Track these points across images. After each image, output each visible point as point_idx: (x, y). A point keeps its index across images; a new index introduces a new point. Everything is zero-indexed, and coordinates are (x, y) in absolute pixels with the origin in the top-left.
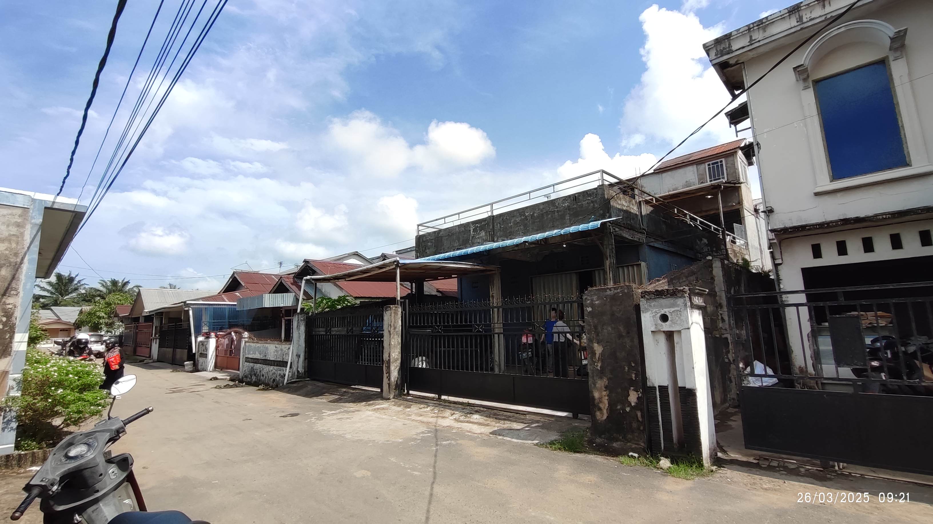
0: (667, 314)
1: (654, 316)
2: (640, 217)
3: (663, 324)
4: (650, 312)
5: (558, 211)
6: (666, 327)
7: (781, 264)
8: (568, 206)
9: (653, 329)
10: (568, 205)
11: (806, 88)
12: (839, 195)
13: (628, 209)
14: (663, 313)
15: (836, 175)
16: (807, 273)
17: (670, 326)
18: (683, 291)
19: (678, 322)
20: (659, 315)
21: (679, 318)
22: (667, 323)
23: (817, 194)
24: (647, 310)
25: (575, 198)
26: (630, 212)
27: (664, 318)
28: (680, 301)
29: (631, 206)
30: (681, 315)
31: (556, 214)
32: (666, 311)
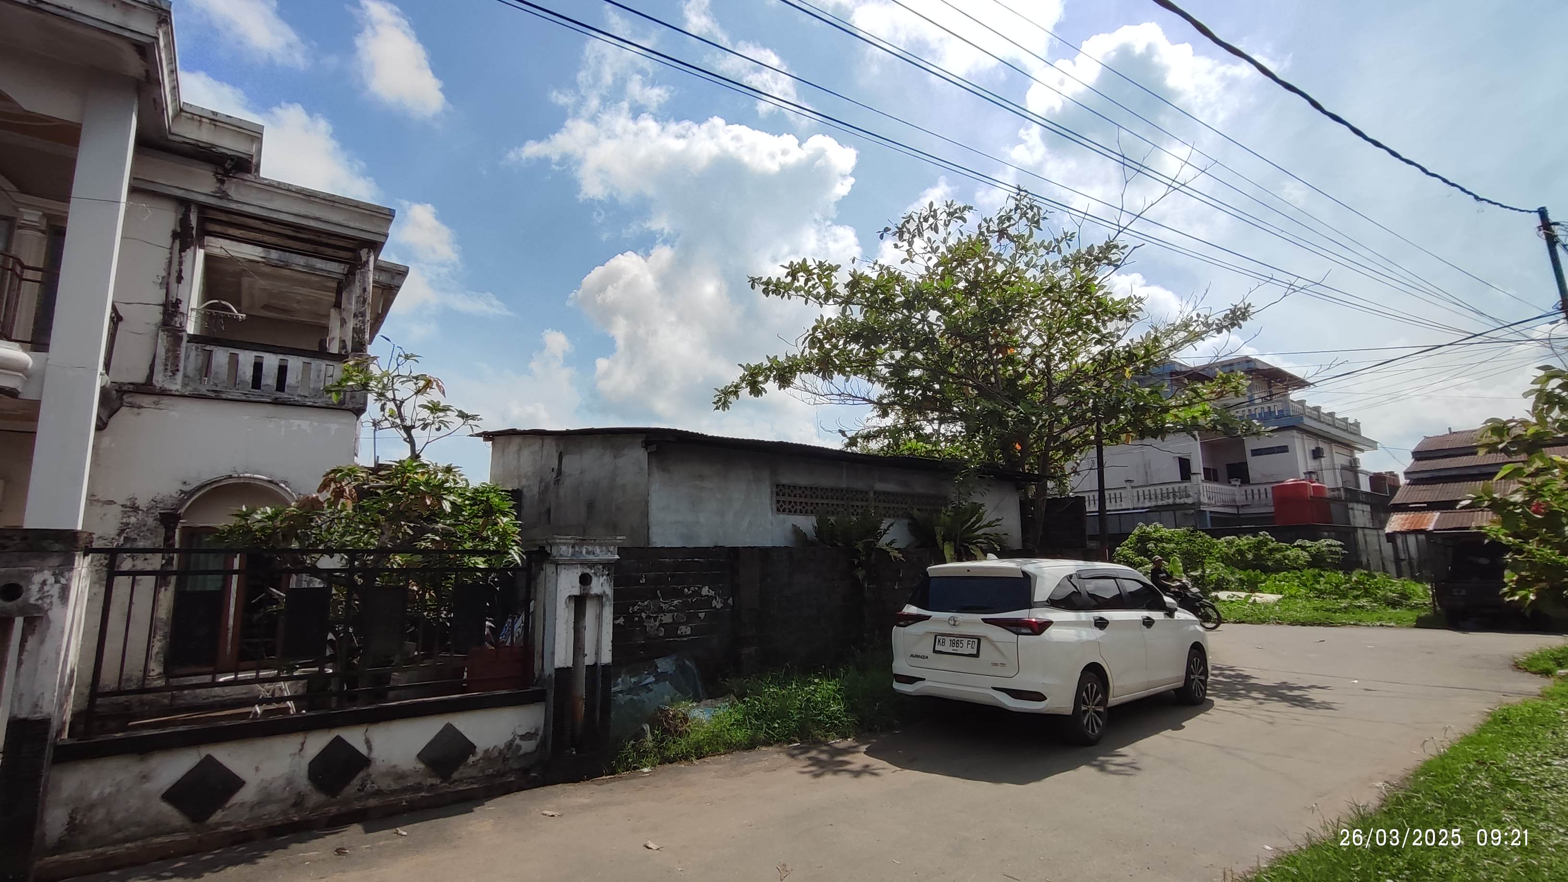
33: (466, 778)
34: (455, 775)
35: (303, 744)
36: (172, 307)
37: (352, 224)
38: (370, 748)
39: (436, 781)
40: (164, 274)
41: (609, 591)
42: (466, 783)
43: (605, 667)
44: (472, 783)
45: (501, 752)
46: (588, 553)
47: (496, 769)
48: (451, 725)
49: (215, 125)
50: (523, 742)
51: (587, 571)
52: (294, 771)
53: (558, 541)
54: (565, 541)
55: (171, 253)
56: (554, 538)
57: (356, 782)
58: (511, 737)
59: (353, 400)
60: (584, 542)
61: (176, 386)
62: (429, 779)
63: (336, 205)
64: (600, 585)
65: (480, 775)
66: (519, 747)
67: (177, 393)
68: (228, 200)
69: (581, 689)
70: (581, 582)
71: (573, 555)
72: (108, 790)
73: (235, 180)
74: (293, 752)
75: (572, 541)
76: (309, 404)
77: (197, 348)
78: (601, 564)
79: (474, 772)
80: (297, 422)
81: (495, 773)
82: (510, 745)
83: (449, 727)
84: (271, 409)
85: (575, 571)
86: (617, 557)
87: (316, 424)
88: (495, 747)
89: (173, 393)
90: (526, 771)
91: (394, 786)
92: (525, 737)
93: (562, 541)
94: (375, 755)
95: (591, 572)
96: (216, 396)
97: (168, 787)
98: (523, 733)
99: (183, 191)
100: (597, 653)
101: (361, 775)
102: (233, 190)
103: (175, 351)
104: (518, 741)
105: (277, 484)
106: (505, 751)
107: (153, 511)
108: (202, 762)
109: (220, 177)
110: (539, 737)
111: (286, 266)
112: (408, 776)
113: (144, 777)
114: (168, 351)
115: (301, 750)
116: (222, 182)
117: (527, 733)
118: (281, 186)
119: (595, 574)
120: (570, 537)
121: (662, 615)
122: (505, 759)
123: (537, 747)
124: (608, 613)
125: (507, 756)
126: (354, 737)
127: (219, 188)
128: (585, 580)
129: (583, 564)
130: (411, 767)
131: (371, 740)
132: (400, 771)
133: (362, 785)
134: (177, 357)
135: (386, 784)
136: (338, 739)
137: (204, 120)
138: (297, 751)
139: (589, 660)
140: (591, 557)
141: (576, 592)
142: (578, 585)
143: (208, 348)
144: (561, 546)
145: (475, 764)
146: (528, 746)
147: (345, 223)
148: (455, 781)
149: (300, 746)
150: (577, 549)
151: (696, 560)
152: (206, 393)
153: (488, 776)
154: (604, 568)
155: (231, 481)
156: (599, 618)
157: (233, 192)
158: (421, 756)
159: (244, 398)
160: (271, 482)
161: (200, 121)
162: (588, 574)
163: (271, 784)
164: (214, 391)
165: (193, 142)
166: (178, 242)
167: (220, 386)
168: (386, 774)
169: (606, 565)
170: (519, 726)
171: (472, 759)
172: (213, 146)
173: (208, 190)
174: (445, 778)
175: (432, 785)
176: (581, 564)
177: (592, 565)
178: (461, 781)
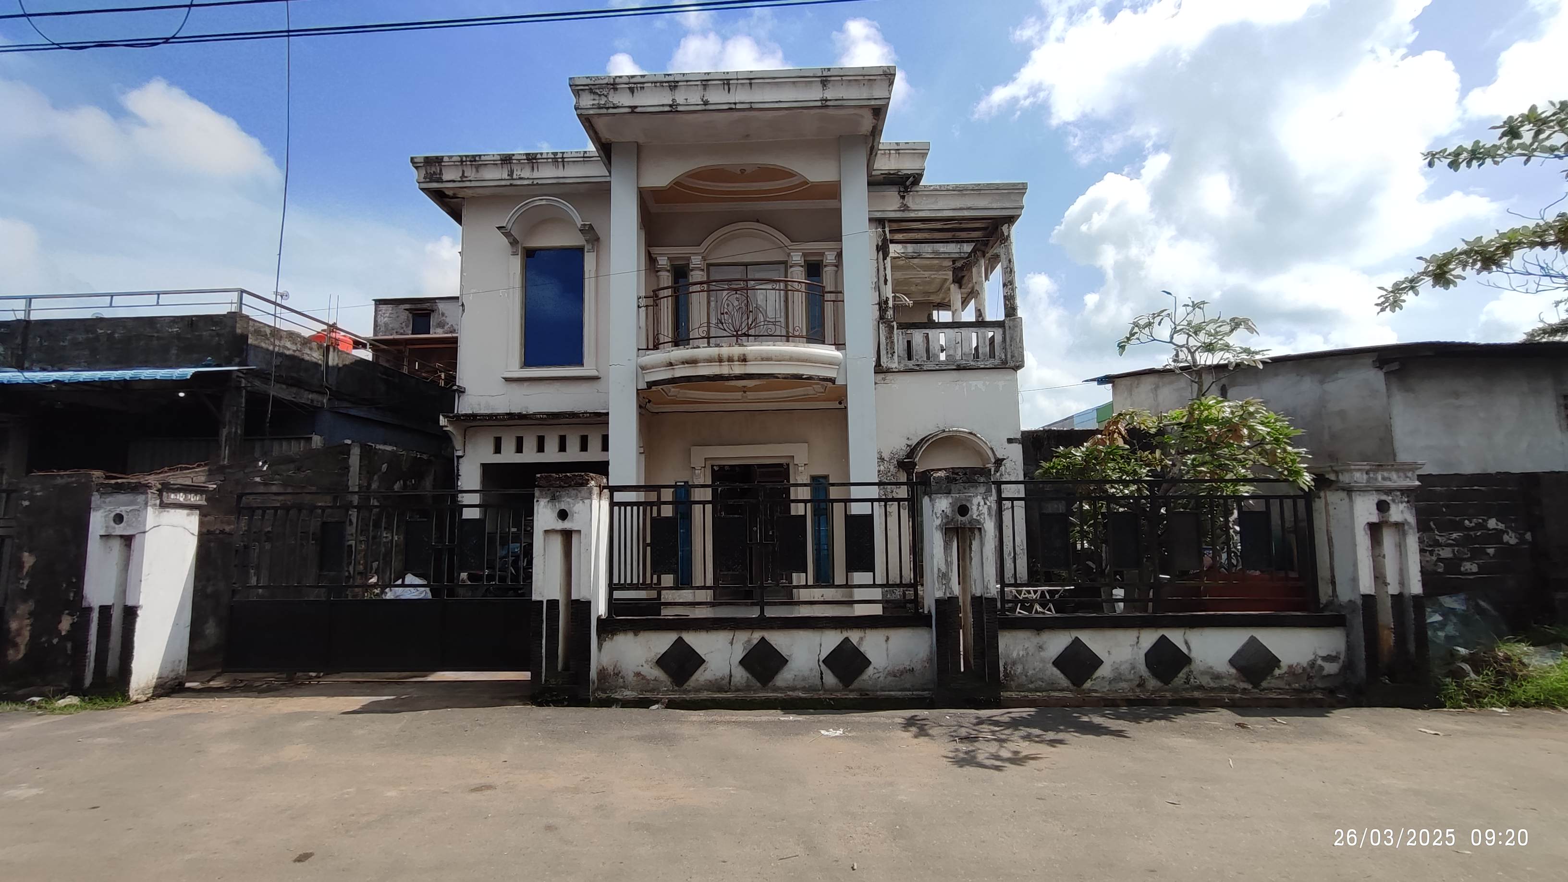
0: (123, 514)
1: (106, 516)
2: (323, 368)
3: (117, 526)
4: (102, 511)
5: (158, 338)
6: (120, 530)
7: (462, 457)
8: (178, 334)
9: (103, 533)
10: (177, 331)
11: (515, 254)
12: (526, 384)
13: (297, 354)
14: (118, 512)
15: (528, 362)
16: (487, 469)
17: (125, 529)
18: (148, 486)
19: (134, 525)
20: (113, 515)
21: (136, 519)
22: (122, 525)
23: (507, 380)
24: (99, 508)
25: (191, 322)
26: (303, 359)
27: (119, 519)
28: (141, 498)
29: (307, 351)
30: (139, 515)
31: (155, 342)
32: (122, 510)
33: (1275, 689)
34: (1264, 684)
35: (1138, 638)
36: (884, 304)
37: (995, 206)
38: (1189, 648)
39: (1249, 686)
40: (876, 280)
41: (1411, 519)
42: (1275, 692)
43: (1416, 597)
44: (1281, 694)
45: (1304, 669)
46: (1384, 479)
47: (1301, 684)
48: (1255, 638)
49: (899, 153)
50: (1326, 663)
51: (1384, 497)
52: (1135, 659)
53: (1353, 467)
54: (1360, 467)
55: (878, 263)
56: (1349, 465)
57: (1182, 675)
58: (1313, 657)
59: (1013, 359)
60: (1380, 468)
61: (894, 365)
62: (1241, 683)
63: (982, 192)
64: (1399, 512)
65: (1287, 687)
66: (1321, 668)
67: (896, 370)
68: (909, 210)
69: (1386, 616)
70: (1378, 509)
71: (1368, 481)
72: (1021, 653)
73: (911, 193)
74: (1132, 643)
75: (1368, 467)
76: (982, 366)
77: (902, 333)
78: (1398, 490)
79: (1281, 684)
80: (974, 383)
81: (1301, 688)
82: (1312, 664)
83: (1253, 640)
84: (955, 374)
85: (1371, 497)
86: (1417, 483)
87: (988, 383)
88: (1298, 664)
89: (894, 370)
90: (1331, 691)
91: (1212, 685)
92: (1328, 658)
93: (1357, 467)
94: (1193, 655)
95: (1388, 499)
96: (919, 369)
97: (1056, 657)
98: (1324, 654)
99: (880, 213)
100: (1402, 583)
101: (1185, 670)
102: (910, 201)
103: (891, 337)
104: (1319, 662)
105: (975, 435)
106: (1309, 670)
107: (893, 461)
108: (1073, 642)
109: (902, 194)
110: (1341, 661)
111: (918, 256)
112: (1222, 678)
113: (1040, 647)
114: (887, 338)
115: (1138, 643)
116: (903, 197)
117: (1328, 655)
118: (943, 188)
119: (1393, 501)
120: (1365, 463)
121: (1439, 549)
122: (1309, 677)
123: (1340, 670)
124: (1412, 542)
125: (1311, 674)
126: (1176, 637)
127: (902, 203)
128: (1382, 507)
129: (1378, 490)
130: (1224, 670)
131: (1189, 642)
132: (1216, 673)
133: (1186, 679)
134: (892, 342)
135: (1206, 681)
136: (1163, 637)
137: (892, 152)
138: (1135, 643)
139: (1393, 589)
140: (1388, 483)
141: (1375, 518)
142: (1376, 512)
143: (909, 332)
144: (1355, 473)
145: (1281, 677)
146: (1331, 668)
147: (990, 206)
148: (1264, 689)
149: (1136, 640)
150: (1372, 475)
151: (1476, 488)
152: (913, 367)
153: (1294, 689)
154: (1402, 494)
155: (945, 434)
156: (1401, 547)
157: (912, 206)
158: (1232, 662)
159: (937, 368)
160: (971, 433)
161: (890, 153)
162: (1385, 501)
163: (1120, 666)
164: (918, 365)
165: (886, 172)
166: (881, 253)
167: (920, 360)
168: (1203, 673)
169: (1406, 492)
170: (1320, 648)
171: (1277, 672)
172: (899, 170)
173: (895, 207)
174: (1256, 685)
175: (1245, 689)
176: (1376, 490)
177: (1389, 491)
178: (1270, 689)
